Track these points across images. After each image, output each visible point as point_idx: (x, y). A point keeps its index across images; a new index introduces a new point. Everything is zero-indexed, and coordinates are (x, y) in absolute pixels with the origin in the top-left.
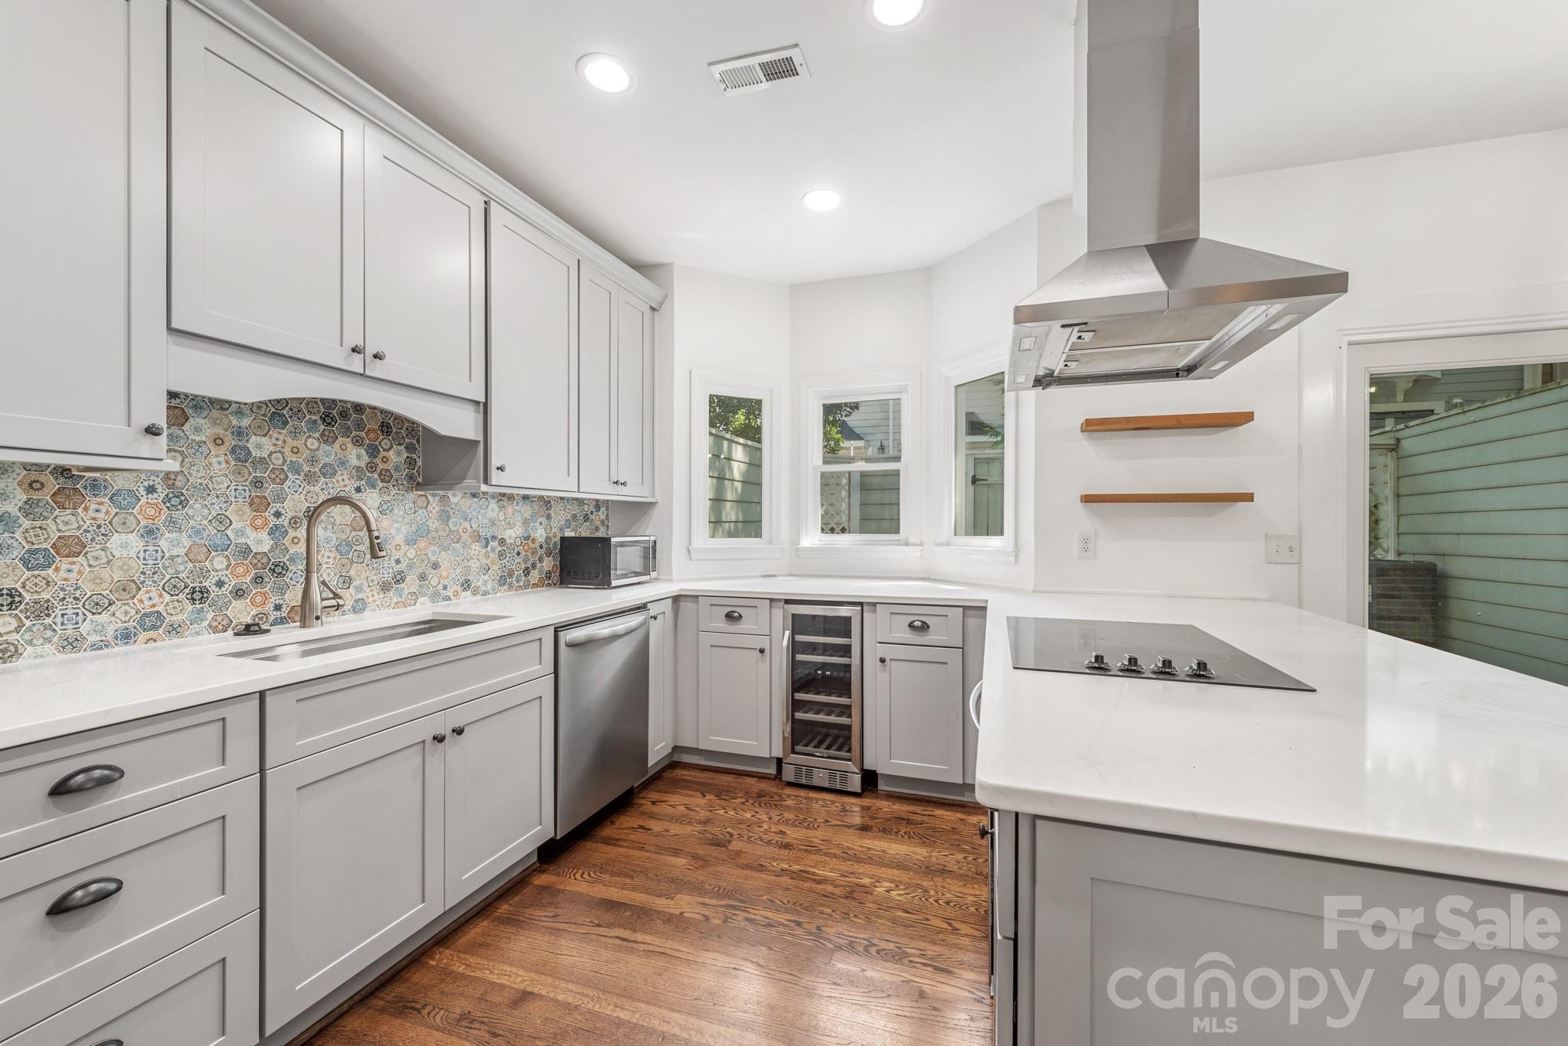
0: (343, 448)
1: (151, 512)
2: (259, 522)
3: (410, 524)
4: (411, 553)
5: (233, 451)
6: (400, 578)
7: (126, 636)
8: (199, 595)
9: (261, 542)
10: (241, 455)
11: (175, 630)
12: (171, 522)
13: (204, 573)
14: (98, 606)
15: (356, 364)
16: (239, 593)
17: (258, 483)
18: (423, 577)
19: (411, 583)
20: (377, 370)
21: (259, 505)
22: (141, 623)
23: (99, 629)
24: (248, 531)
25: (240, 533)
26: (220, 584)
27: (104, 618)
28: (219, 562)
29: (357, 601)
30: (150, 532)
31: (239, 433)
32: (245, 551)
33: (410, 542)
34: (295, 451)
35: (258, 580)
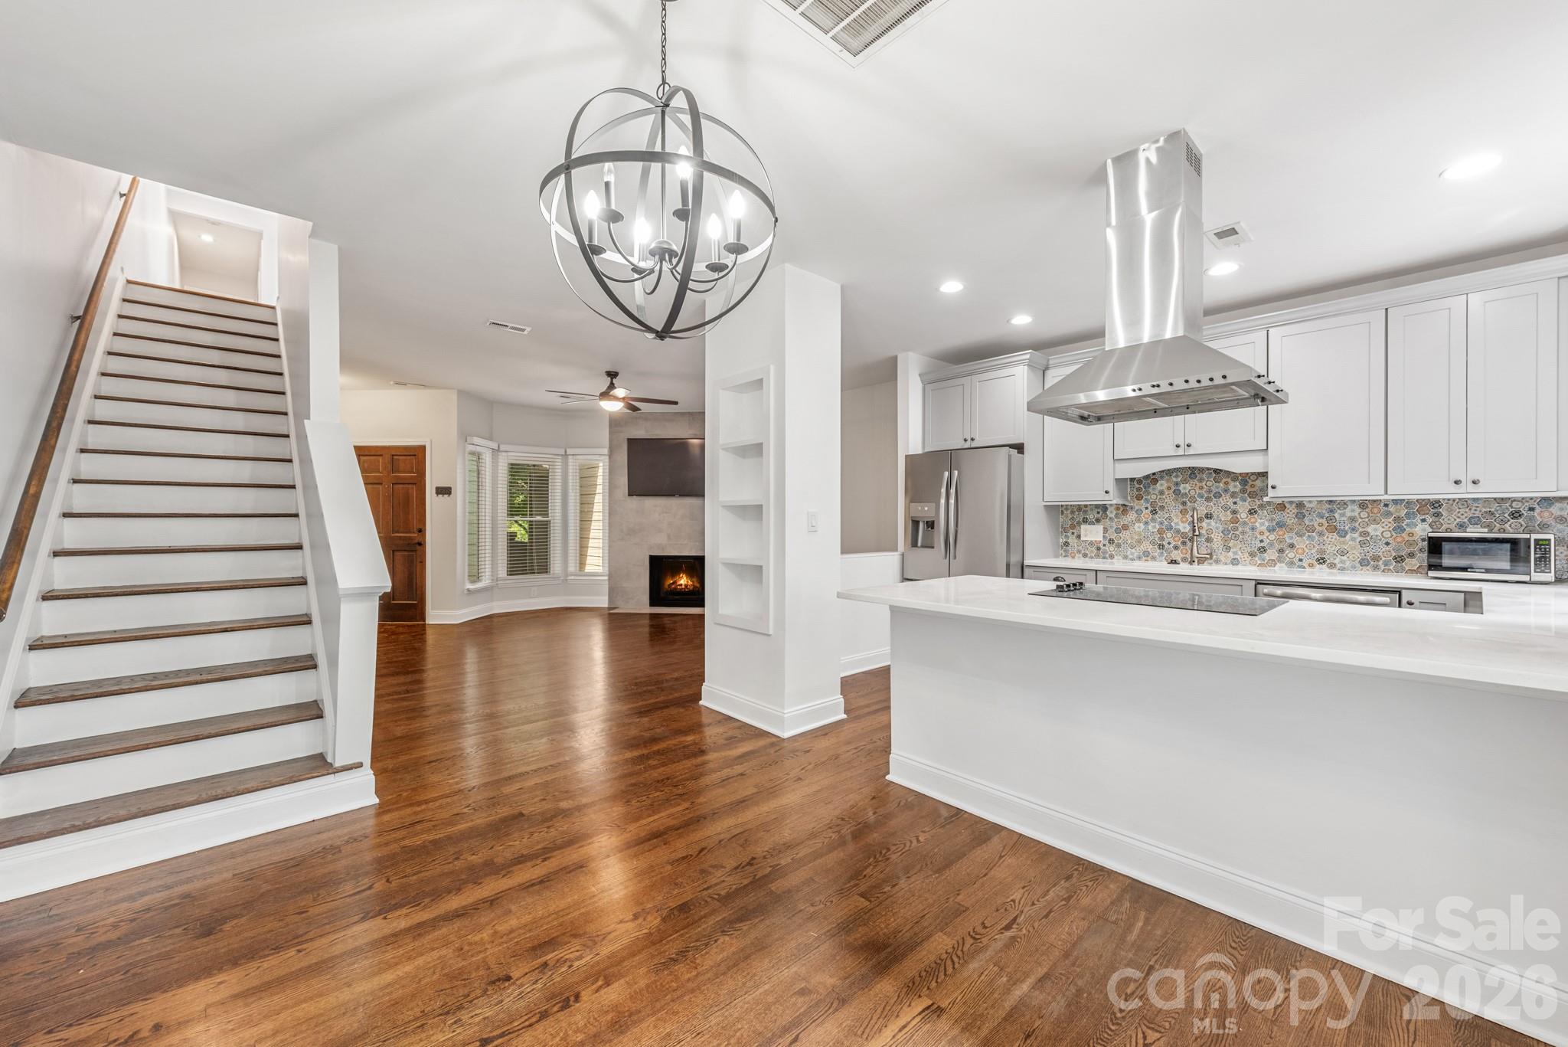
0: (1226, 483)
1: (1146, 516)
2: (1184, 519)
3: (1272, 520)
4: (1272, 537)
5: (1174, 492)
6: (1262, 550)
7: (1139, 558)
8: (1162, 547)
9: (1185, 528)
10: (1177, 492)
11: (1154, 558)
12: (1153, 520)
13: (1162, 539)
14: (1132, 547)
15: (1181, 452)
16: (1176, 548)
17: (1184, 503)
18: (1281, 551)
19: (1272, 554)
20: (1191, 451)
21: (1184, 512)
22: (1144, 553)
23: (1132, 554)
24: (1180, 523)
25: (1177, 524)
26: (1169, 543)
27: (1133, 550)
28: (1169, 535)
29: (1234, 559)
30: (1146, 523)
31: (1177, 484)
32: (1178, 531)
33: (1271, 530)
34: (1201, 488)
35: (1184, 543)
